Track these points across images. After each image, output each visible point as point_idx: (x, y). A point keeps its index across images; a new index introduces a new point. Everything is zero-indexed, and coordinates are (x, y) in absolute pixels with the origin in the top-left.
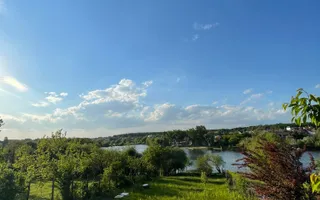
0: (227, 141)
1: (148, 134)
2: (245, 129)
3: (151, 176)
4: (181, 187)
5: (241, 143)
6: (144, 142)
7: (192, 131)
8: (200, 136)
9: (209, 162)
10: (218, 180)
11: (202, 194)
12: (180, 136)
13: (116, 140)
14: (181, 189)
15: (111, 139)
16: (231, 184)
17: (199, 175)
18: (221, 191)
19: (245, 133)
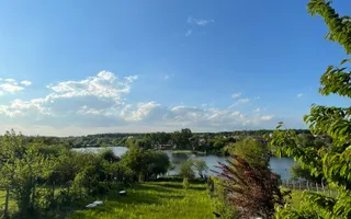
0: (212, 145)
1: (128, 135)
2: (231, 133)
3: (129, 181)
4: (162, 193)
5: (225, 148)
6: (123, 144)
7: (177, 134)
8: (185, 140)
9: (192, 167)
10: (200, 186)
11: (183, 201)
12: (164, 139)
13: (91, 141)
14: (162, 197)
15: (84, 139)
16: (212, 190)
17: (181, 180)
18: (202, 198)
19: (230, 138)
